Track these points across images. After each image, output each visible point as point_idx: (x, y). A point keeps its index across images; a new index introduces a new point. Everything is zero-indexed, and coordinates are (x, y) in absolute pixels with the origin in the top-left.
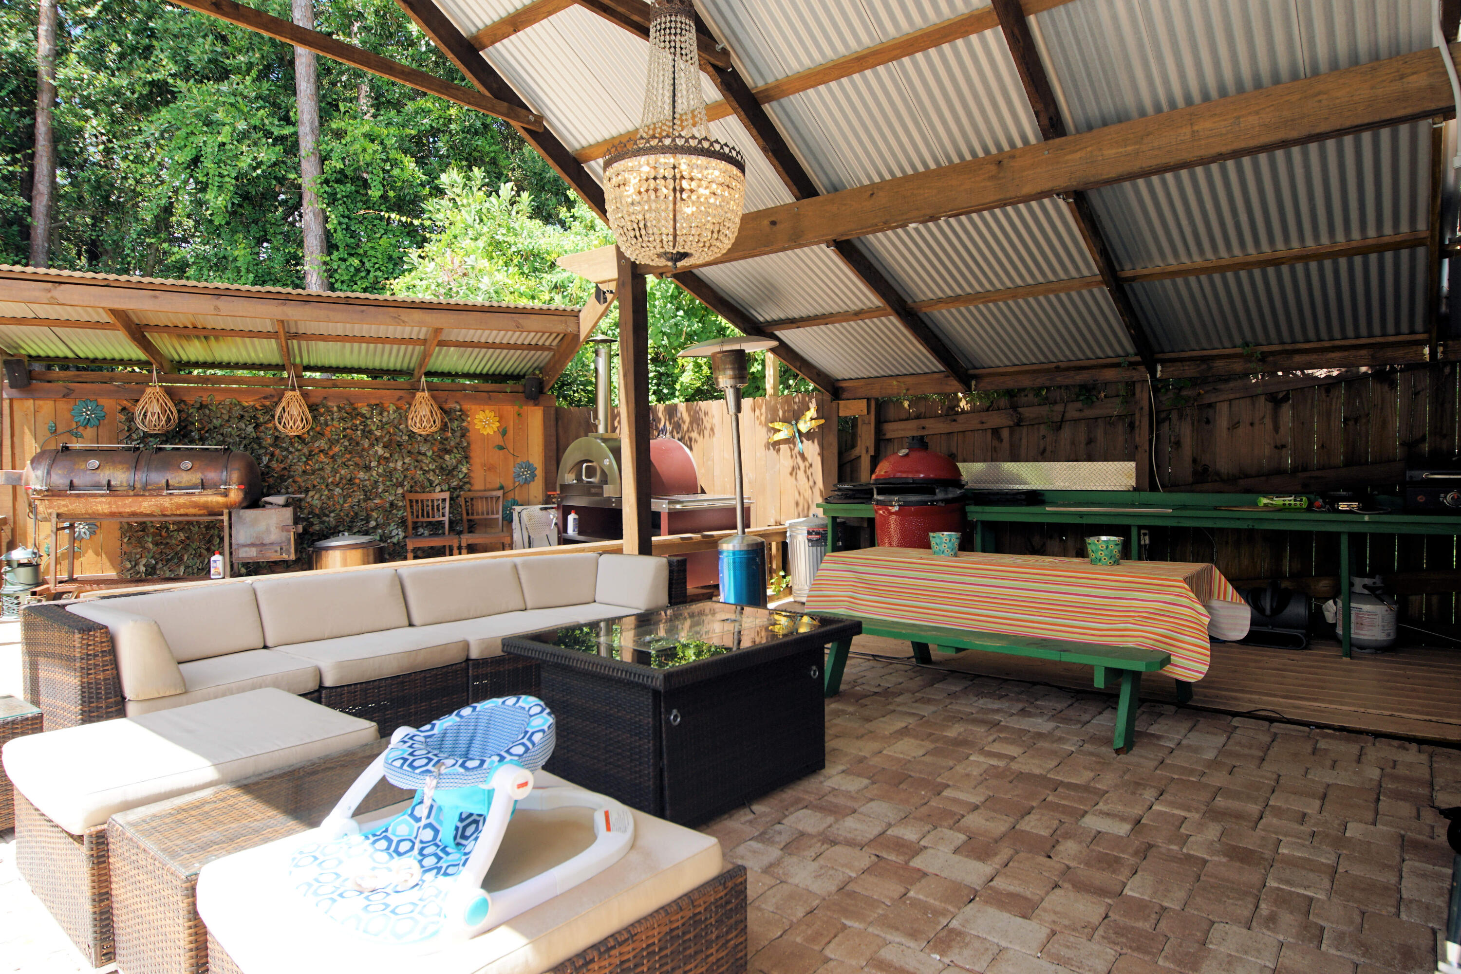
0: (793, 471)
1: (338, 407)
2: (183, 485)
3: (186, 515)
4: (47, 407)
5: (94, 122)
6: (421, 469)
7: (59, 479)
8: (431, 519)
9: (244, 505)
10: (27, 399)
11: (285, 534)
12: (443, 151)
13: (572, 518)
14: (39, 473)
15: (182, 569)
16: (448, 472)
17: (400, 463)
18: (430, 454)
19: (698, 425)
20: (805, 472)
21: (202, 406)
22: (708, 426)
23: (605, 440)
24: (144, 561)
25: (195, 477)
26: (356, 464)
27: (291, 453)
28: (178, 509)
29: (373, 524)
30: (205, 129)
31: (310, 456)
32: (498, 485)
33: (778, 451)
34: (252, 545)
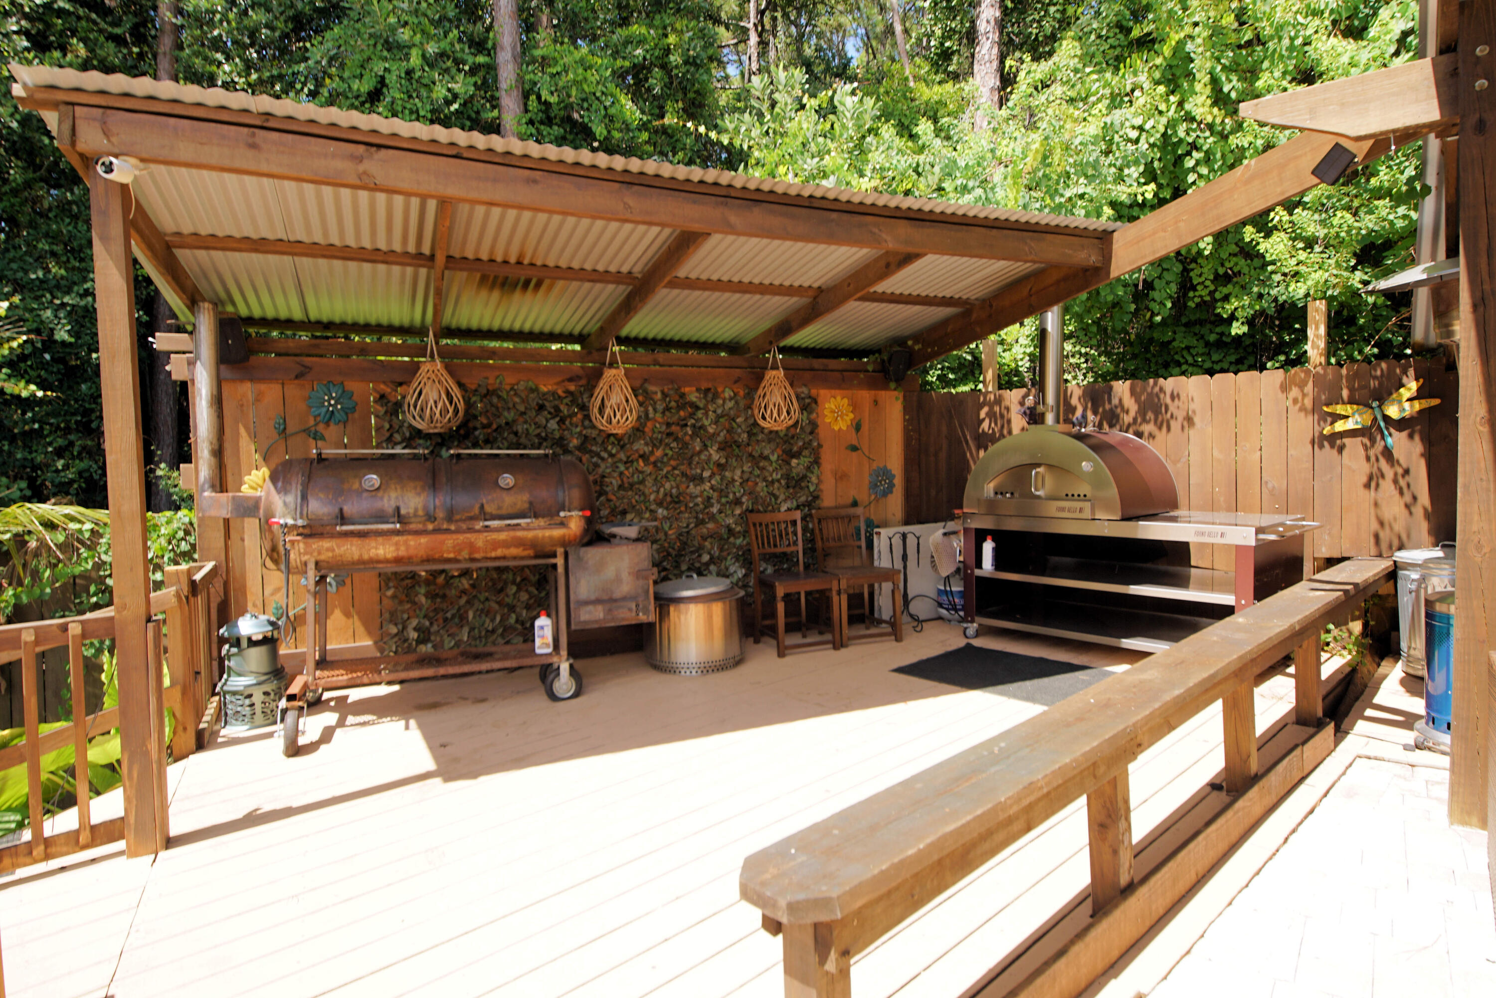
0: (1372, 481)
1: (663, 392)
2: (504, 512)
3: (504, 558)
4: (272, 392)
5: (227, 68)
6: (765, 480)
7: (318, 507)
8: (773, 550)
9: (585, 540)
10: (242, 380)
11: (641, 582)
12: (657, 90)
13: (988, 547)
14: (290, 499)
15: (466, 630)
16: (795, 483)
17: (738, 472)
18: (774, 458)
19: (1157, 413)
20: (1395, 481)
21: (489, 393)
22: (1180, 415)
24: (414, 622)
25: (520, 500)
26: (684, 474)
27: (603, 459)
28: (495, 549)
29: (706, 558)
30: (385, 53)
32: (850, 501)
33: (1341, 449)
34: (597, 601)
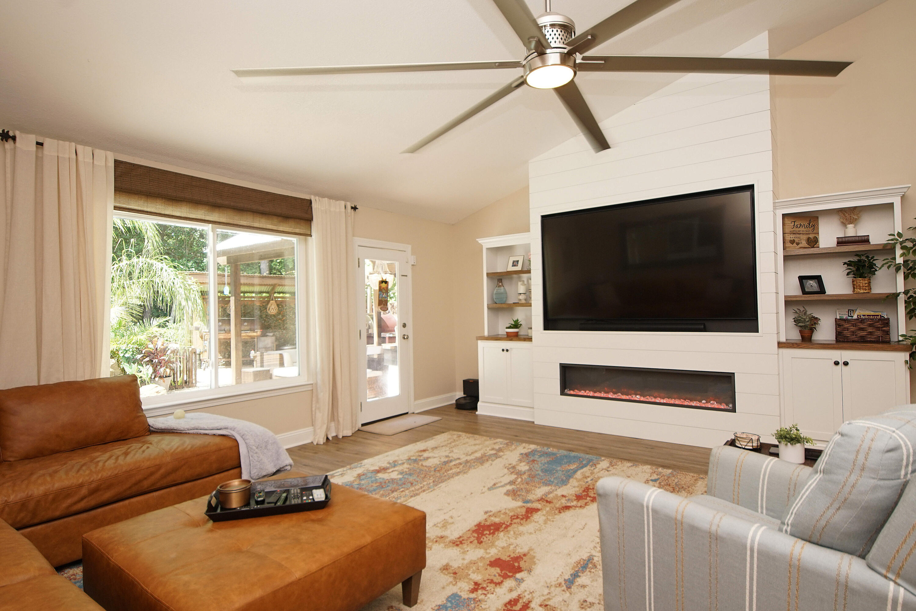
9: (261, 336)
11: (273, 343)
23: (370, 315)
25: (248, 328)
31: (277, 320)
